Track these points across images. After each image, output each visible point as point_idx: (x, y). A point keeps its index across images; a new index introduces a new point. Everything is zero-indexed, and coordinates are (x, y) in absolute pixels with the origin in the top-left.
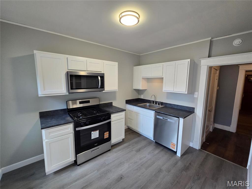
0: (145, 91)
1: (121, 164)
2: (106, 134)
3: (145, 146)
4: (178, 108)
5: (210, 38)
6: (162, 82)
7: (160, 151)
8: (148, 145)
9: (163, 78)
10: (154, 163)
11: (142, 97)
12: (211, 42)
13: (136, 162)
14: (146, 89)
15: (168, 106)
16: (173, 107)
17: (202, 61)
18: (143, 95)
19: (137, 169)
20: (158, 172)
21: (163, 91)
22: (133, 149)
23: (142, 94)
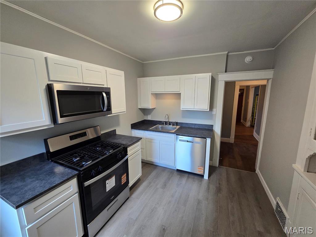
0: (153, 111)
1: (154, 211)
2: (124, 177)
3: (169, 179)
4: (196, 127)
5: (227, 52)
6: (180, 98)
7: (187, 179)
8: (172, 176)
9: (181, 93)
10: (189, 195)
11: (149, 118)
12: (227, 56)
13: (170, 201)
14: (155, 108)
15: (184, 126)
16: (191, 127)
17: (220, 76)
18: (150, 116)
19: (175, 210)
20: (198, 204)
21: (181, 109)
22: (158, 187)
23: (149, 114)
